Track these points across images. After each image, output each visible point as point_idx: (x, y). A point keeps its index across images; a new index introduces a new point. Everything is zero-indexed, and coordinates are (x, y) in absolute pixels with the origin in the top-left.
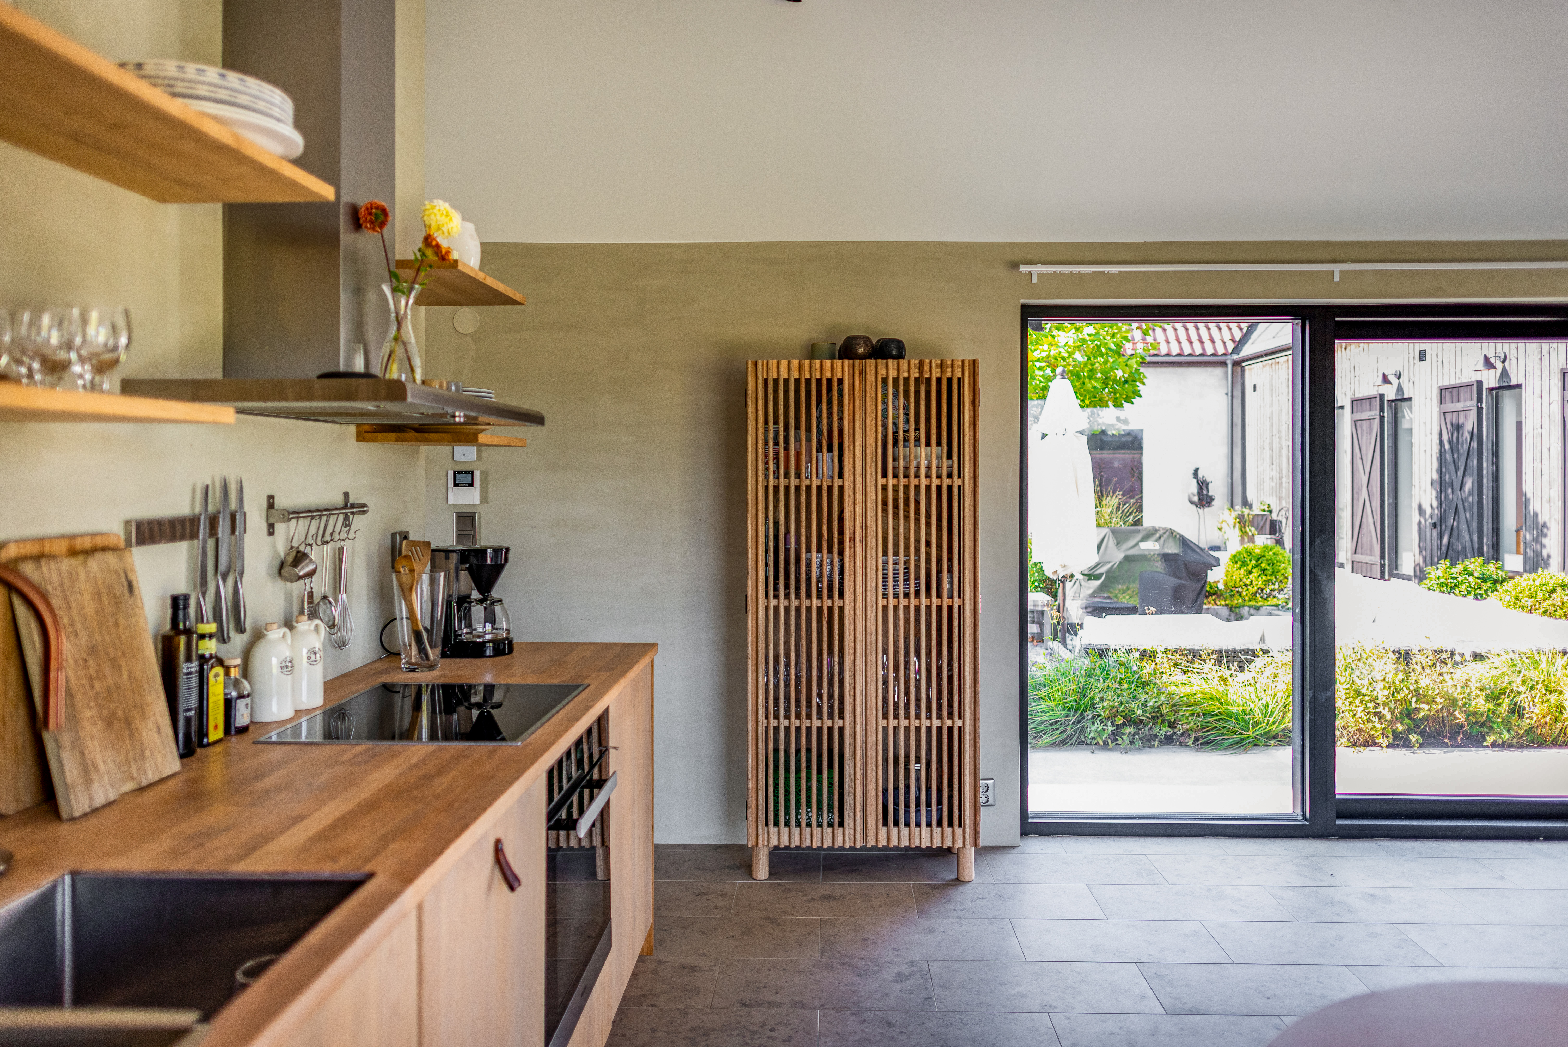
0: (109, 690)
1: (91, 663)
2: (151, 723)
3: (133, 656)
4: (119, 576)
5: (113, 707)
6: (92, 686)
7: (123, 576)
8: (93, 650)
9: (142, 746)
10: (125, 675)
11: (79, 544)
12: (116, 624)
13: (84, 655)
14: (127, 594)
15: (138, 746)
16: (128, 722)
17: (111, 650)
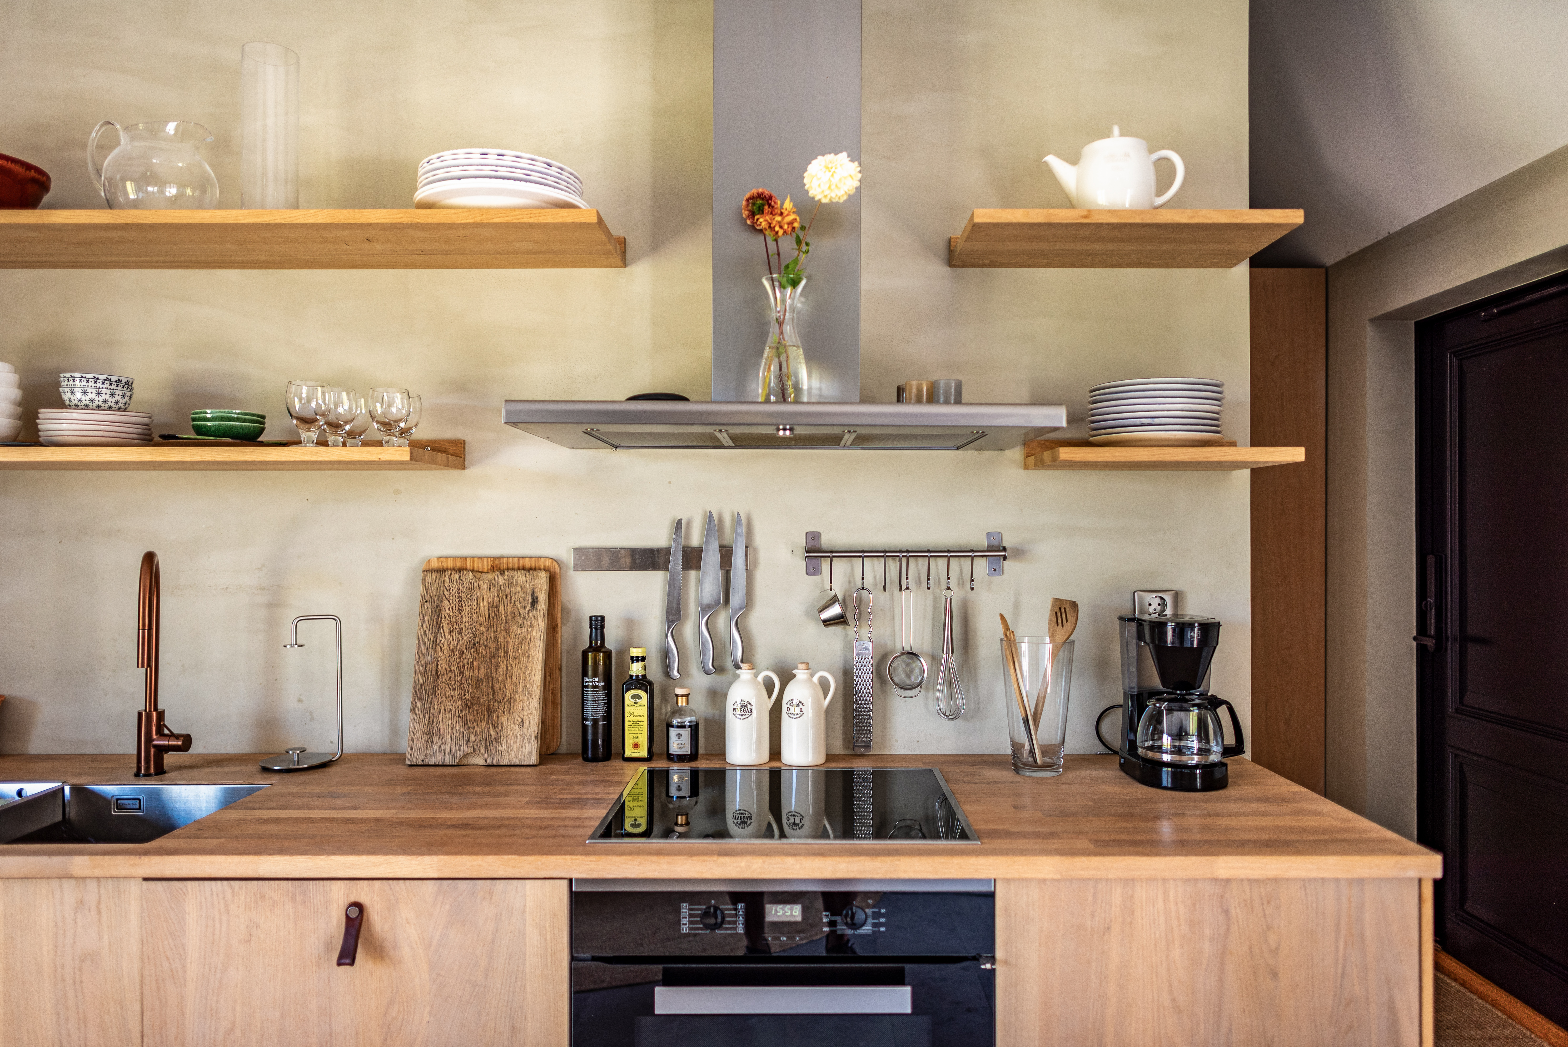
0: (478, 680)
1: (467, 655)
2: (515, 717)
3: (516, 659)
4: (525, 592)
5: (478, 694)
6: (462, 673)
7: (529, 592)
8: (473, 646)
9: (499, 731)
10: (501, 672)
11: (503, 563)
12: (507, 630)
13: (463, 648)
14: (528, 607)
15: (493, 731)
16: (489, 709)
17: (493, 649)
